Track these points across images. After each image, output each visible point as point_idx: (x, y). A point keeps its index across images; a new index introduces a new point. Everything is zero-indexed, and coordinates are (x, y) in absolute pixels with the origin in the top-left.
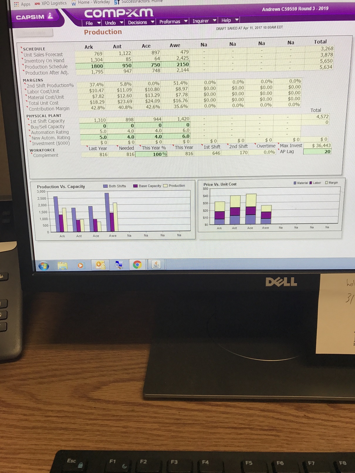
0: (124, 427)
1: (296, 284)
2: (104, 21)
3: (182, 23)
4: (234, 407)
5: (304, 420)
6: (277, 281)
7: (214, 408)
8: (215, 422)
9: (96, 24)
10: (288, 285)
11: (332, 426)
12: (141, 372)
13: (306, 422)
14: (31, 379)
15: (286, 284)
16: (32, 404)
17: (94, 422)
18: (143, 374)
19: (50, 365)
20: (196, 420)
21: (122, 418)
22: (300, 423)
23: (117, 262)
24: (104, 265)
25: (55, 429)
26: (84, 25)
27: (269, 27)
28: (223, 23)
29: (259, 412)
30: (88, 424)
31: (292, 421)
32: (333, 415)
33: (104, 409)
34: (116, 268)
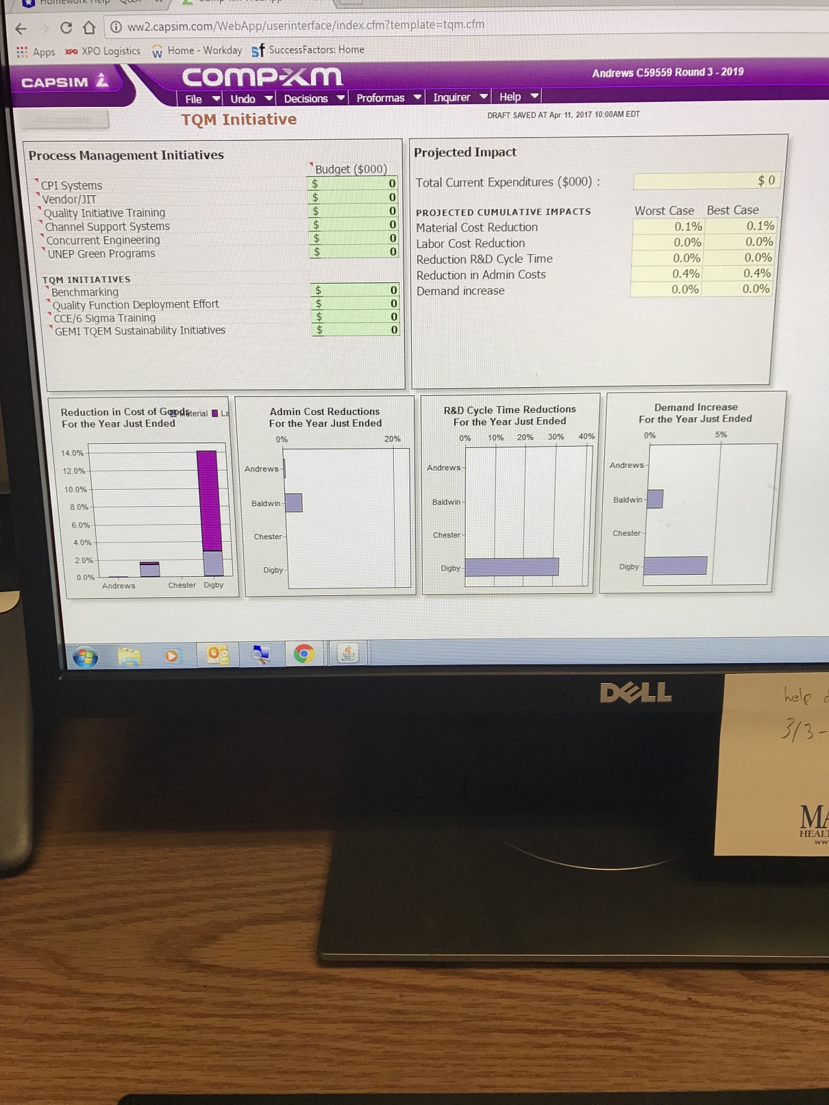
0: (274, 1033)
1: (669, 698)
2: (229, 95)
3: (410, 101)
4: (528, 980)
5: (688, 1011)
6: (626, 691)
7: (481, 985)
8: (485, 1019)
9: (208, 102)
10: (652, 699)
11: (751, 1024)
12: (312, 900)
13: (692, 1015)
14: (54, 918)
15: (646, 698)
16: (56, 980)
17: (205, 1021)
18: (318, 903)
19: (99, 883)
20: (441, 1014)
21: (271, 1012)
22: (679, 1017)
23: (257, 648)
24: (225, 655)
25: (114, 1039)
26: (183, 103)
27: (608, 114)
28: (504, 102)
29: (586, 991)
30: (189, 1028)
31: (662, 1014)
32: (753, 998)
33: (228, 990)
34: (255, 662)
